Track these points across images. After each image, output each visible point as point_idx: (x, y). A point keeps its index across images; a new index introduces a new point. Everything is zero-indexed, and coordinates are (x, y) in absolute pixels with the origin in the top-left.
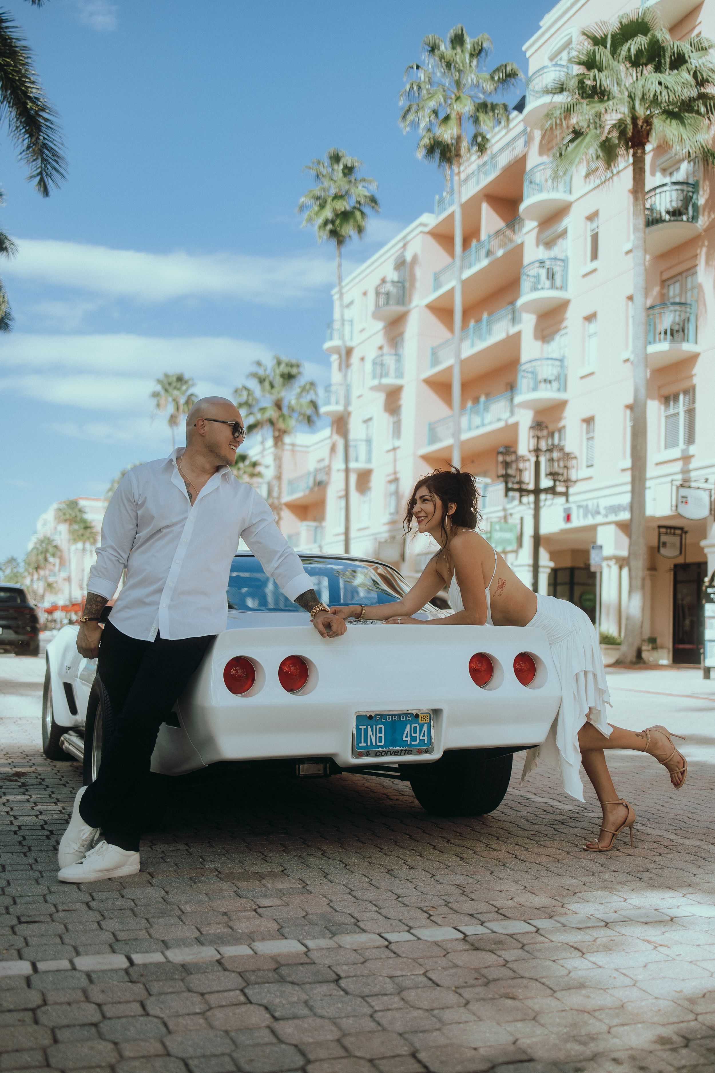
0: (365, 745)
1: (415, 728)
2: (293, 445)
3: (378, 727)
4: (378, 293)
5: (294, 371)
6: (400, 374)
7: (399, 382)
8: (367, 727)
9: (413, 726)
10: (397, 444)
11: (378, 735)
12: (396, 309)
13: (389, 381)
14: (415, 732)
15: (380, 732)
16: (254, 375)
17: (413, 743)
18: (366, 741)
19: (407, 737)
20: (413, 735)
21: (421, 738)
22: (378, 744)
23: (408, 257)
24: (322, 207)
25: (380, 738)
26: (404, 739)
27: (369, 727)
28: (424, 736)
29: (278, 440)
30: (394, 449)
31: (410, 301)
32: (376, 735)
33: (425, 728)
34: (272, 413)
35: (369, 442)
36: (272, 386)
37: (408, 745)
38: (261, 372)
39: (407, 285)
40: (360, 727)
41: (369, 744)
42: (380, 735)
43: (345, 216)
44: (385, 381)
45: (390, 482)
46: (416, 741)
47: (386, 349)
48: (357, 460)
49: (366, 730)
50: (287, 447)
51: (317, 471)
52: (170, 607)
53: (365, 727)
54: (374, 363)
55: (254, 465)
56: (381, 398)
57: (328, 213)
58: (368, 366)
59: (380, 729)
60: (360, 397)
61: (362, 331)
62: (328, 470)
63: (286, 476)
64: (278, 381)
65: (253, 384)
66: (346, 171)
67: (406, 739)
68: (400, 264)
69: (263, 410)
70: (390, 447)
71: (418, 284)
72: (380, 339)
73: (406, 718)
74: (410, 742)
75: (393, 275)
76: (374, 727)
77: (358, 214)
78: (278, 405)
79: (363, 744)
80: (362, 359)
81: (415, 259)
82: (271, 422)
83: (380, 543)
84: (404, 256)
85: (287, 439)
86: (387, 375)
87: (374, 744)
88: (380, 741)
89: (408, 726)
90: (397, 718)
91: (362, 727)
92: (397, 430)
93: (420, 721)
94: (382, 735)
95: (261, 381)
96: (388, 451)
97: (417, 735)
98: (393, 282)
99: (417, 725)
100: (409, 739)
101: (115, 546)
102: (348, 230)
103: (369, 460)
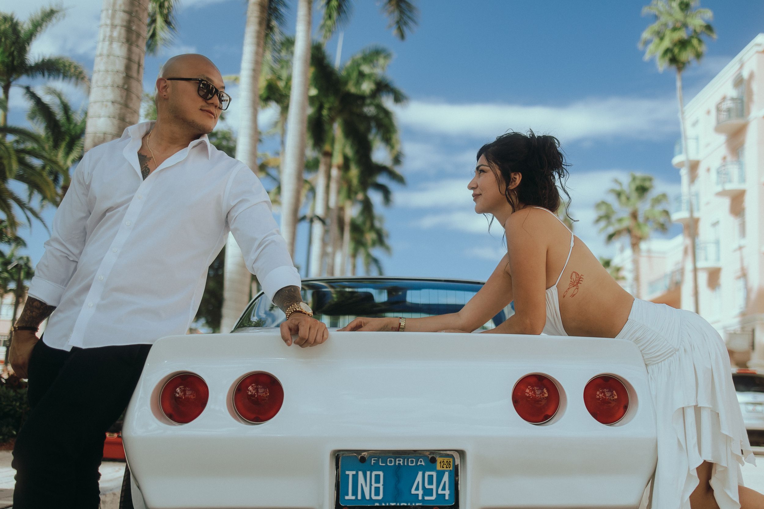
0: (354, 498)
1: (431, 477)
2: (649, 251)
3: (374, 473)
4: (718, 109)
5: (647, 184)
6: (743, 179)
7: (741, 187)
8: (357, 473)
9: (427, 474)
10: (743, 242)
11: (374, 485)
12: (736, 122)
13: (734, 186)
14: (431, 483)
15: (377, 481)
16: (613, 191)
17: (426, 498)
18: (355, 493)
19: (417, 489)
20: (427, 486)
21: (440, 492)
22: (374, 497)
23: (745, 74)
24: (662, 39)
25: (377, 489)
26: (413, 492)
27: (360, 473)
28: (444, 489)
29: (635, 246)
30: (740, 248)
31: (749, 113)
32: (371, 485)
33: (446, 478)
34: (627, 223)
35: (717, 243)
36: (628, 198)
37: (419, 501)
38: (618, 188)
39: (745, 99)
40: (347, 472)
41: (359, 497)
42: (377, 485)
43: (683, 44)
44: (729, 187)
45: (739, 278)
46: (432, 495)
47: (729, 158)
48: (706, 259)
49: (355, 477)
50: (644, 254)
51: (673, 273)
52: (99, 308)
53: (354, 472)
54: (718, 172)
55: (618, 270)
56: (726, 202)
57: (667, 43)
58: (713, 175)
59: (377, 477)
60: (708, 203)
61: (708, 145)
62: (682, 271)
63: (645, 279)
64: (634, 195)
65: (611, 199)
66: (683, 7)
67: (416, 492)
68: (739, 82)
69: (620, 220)
70: (735, 245)
71: (755, 98)
72: (723, 151)
73: (417, 463)
74: (423, 497)
75: (732, 93)
76: (368, 473)
77: (695, 42)
78: (634, 216)
79: (350, 497)
80: (708, 170)
81: (752, 76)
82: (629, 231)
83: (730, 334)
84: (741, 76)
85: (643, 246)
86: (730, 181)
87: (368, 497)
88: (377, 494)
89: (420, 474)
90: (404, 462)
91: (351, 473)
92: (743, 232)
93: (439, 468)
94: (381, 485)
95: (619, 194)
96: (735, 251)
97: (434, 487)
98: (733, 99)
99: (434, 474)
100: (420, 492)
101: (61, 239)
102: (687, 55)
103: (718, 259)
